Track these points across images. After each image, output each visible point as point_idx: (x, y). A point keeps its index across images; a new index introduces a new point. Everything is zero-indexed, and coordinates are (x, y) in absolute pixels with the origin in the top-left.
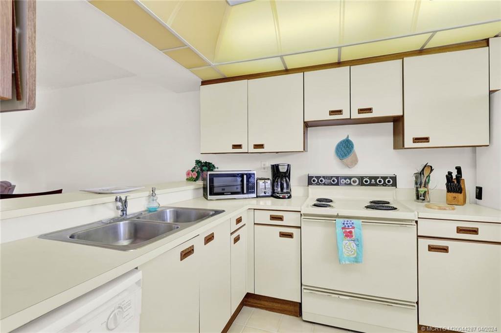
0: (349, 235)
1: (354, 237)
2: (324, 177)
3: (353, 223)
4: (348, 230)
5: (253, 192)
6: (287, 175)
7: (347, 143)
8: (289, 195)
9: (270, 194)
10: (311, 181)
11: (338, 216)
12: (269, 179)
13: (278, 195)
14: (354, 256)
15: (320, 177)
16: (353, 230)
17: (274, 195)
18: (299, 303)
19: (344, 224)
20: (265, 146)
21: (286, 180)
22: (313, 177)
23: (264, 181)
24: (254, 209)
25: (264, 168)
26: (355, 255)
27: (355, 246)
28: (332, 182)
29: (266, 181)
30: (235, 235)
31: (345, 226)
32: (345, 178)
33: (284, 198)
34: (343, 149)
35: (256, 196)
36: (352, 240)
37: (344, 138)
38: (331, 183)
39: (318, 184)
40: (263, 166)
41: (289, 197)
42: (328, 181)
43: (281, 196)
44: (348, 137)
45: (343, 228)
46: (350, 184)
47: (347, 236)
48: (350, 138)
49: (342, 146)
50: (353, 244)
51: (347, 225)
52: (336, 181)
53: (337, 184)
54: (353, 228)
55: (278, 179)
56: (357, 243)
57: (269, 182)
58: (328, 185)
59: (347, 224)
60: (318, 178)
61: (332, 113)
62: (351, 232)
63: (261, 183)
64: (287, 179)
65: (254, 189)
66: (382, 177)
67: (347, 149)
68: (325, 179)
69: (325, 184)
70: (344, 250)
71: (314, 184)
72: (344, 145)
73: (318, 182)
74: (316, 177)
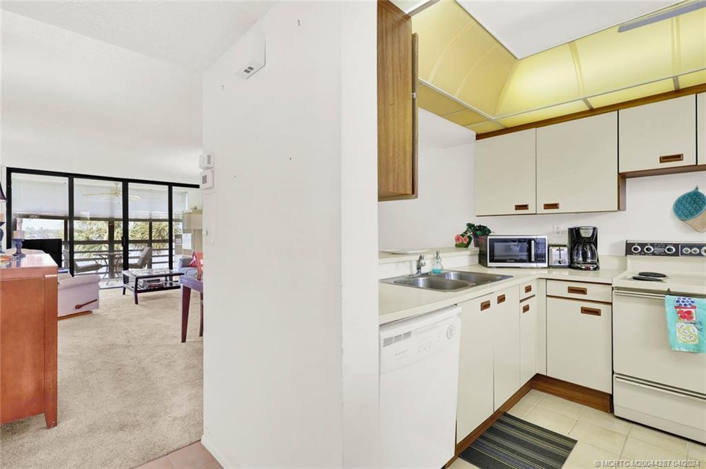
0: (686, 316)
1: (694, 319)
2: (652, 245)
3: (693, 302)
4: (685, 310)
5: (544, 261)
6: (593, 240)
7: (694, 197)
8: (595, 266)
9: (567, 264)
10: (630, 249)
11: (669, 293)
12: (565, 246)
13: (579, 266)
14: (694, 343)
15: (646, 244)
16: (693, 310)
17: (572, 265)
18: (610, 394)
19: (678, 301)
20: (560, 206)
21: (591, 247)
22: (634, 244)
23: (558, 248)
24: (547, 279)
25: (558, 233)
26: (697, 342)
27: (696, 331)
28: (667, 252)
29: (561, 248)
30: (525, 303)
31: (680, 304)
32: (691, 246)
33: (588, 269)
34: (688, 205)
35: (547, 266)
36: (692, 323)
37: (690, 189)
38: (665, 252)
39: (642, 253)
40: (556, 230)
41: (596, 269)
42: (658, 250)
43: (584, 267)
44: (697, 188)
45: (676, 307)
46: (700, 254)
47: (683, 317)
48: (700, 190)
49: (686, 201)
50: (692, 328)
51: (683, 304)
52: (674, 250)
53: (676, 254)
54: (695, 307)
55: (578, 246)
56: (700, 327)
57: (566, 249)
58: (660, 255)
59: (683, 302)
60: (643, 245)
61: (664, 159)
62: (689, 313)
63: (554, 250)
64: (593, 246)
65: (545, 258)
67: (695, 205)
68: (654, 247)
69: (653, 254)
70: (678, 334)
71: (636, 254)
72: (689, 200)
73: (642, 250)
74: (639, 244)
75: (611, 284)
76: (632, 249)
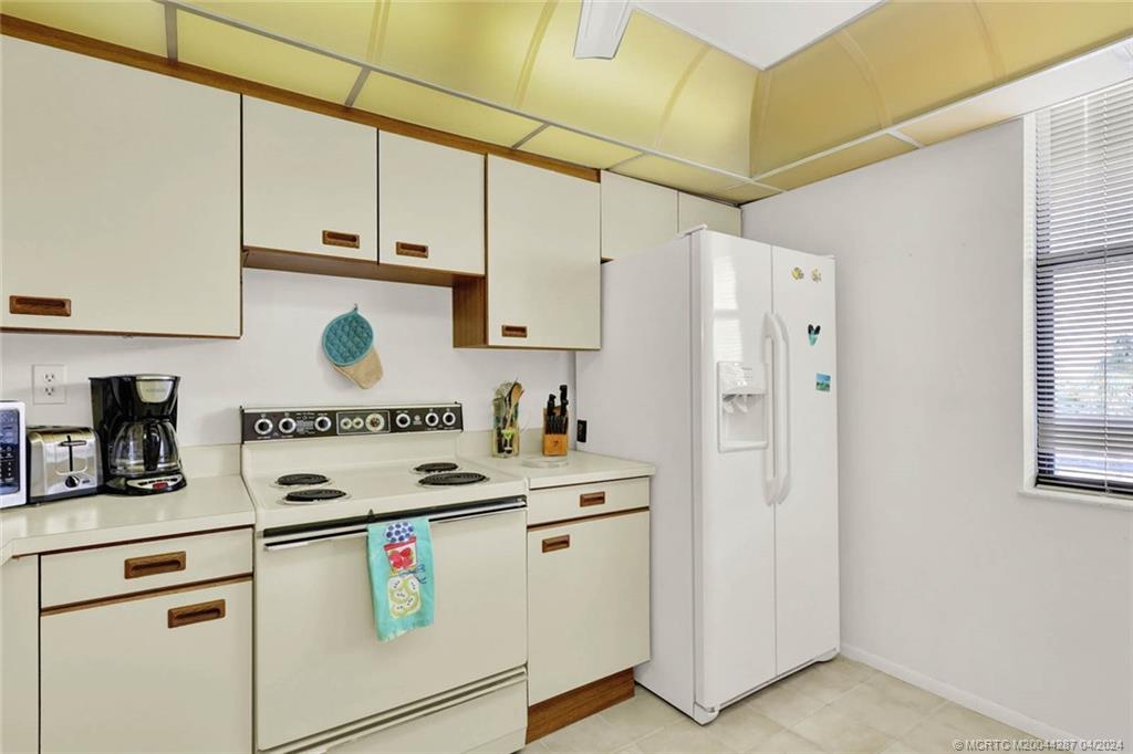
0: (401, 560)
1: (414, 563)
2: (293, 415)
3: (411, 529)
4: (400, 549)
5: (15, 485)
6: (166, 412)
7: (354, 324)
8: (179, 478)
9: (94, 484)
10: (251, 427)
11: (372, 518)
12: (86, 430)
13: (134, 483)
14: (415, 611)
15: (282, 415)
16: (411, 546)
17: (111, 484)
19: (389, 535)
20: (74, 309)
21: (165, 428)
22: (258, 416)
23: (64, 438)
24: (40, 554)
25: (50, 391)
26: (418, 607)
27: (416, 582)
28: (319, 428)
29: (74, 437)
31: (394, 540)
32: (352, 414)
33: (158, 490)
34: (345, 338)
35: (24, 501)
36: (411, 572)
37: (346, 310)
38: (315, 429)
39: (277, 434)
40: (41, 382)
41: (181, 485)
42: (306, 425)
43: (150, 486)
44: (356, 309)
45: (387, 547)
46: (364, 430)
47: (397, 564)
48: (359, 313)
49: (343, 330)
50: (412, 580)
51: (397, 537)
52: (329, 424)
53: (332, 432)
54: (413, 540)
55: (126, 431)
56: (421, 575)
57: (91, 439)
58: (306, 435)
59: (397, 533)
60: (276, 417)
61: (331, 237)
62: (407, 553)
63: (51, 448)
64: (170, 425)
65: (17, 474)
66: (435, 410)
67: (357, 339)
68: (295, 420)
69: (296, 435)
70: (391, 603)
71: (262, 437)
72: (347, 328)
73: (276, 428)
74: (269, 416)
75: (252, 526)
76: (256, 427)
